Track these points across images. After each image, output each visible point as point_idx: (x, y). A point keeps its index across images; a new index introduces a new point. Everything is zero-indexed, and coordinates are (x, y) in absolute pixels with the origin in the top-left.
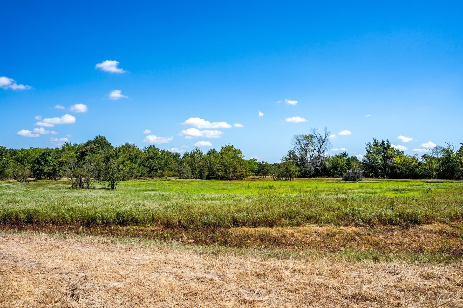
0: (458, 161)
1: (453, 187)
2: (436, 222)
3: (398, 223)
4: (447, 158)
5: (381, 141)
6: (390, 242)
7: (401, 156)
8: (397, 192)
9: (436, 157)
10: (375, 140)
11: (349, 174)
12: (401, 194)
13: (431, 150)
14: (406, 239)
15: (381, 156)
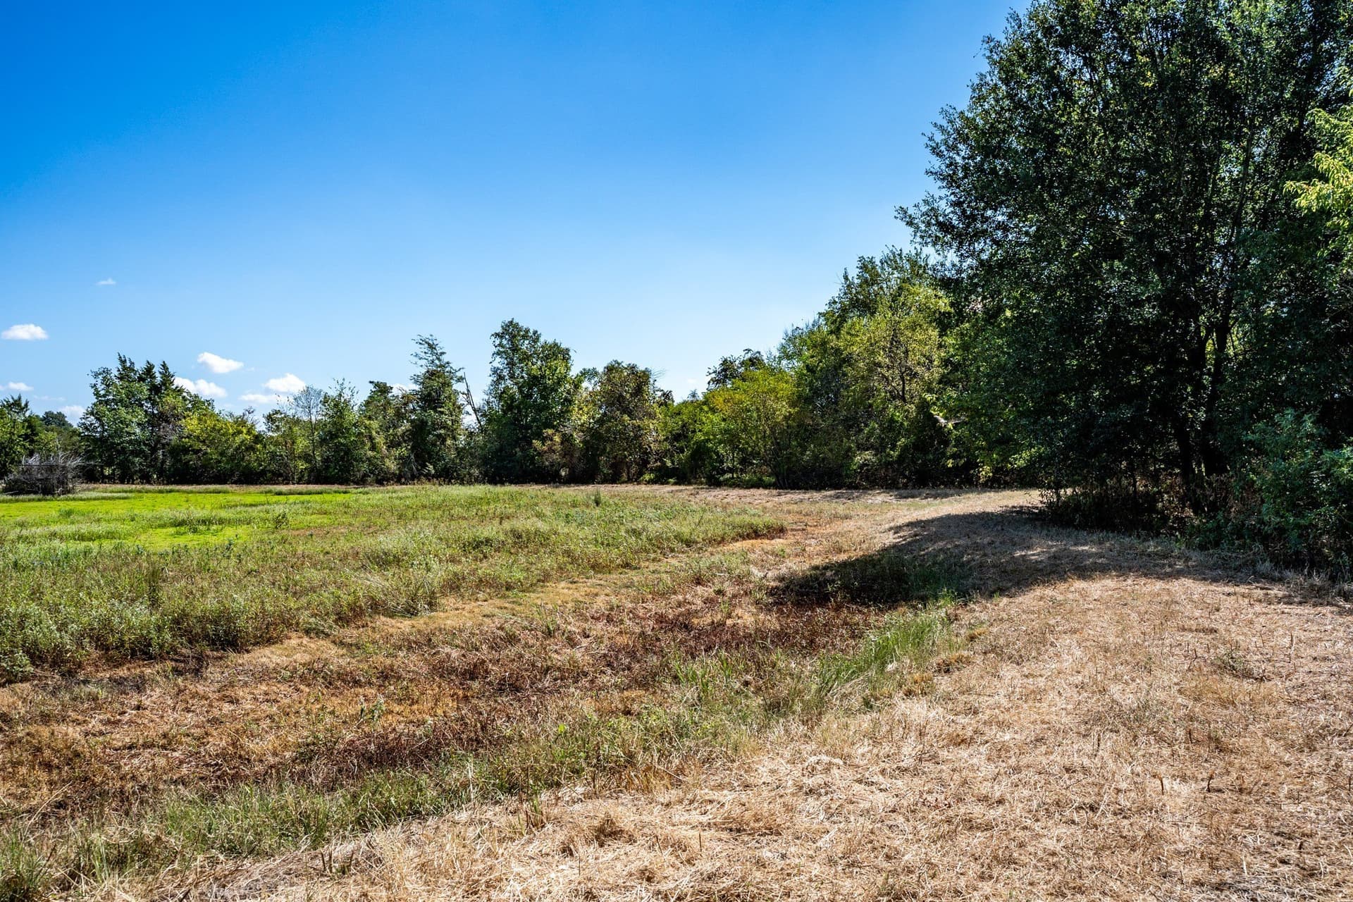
0: (362, 433)
1: (348, 507)
2: (294, 635)
3: (168, 653)
4: (335, 424)
5: (144, 365)
6: (127, 740)
7: (205, 415)
8: (182, 529)
9: (305, 418)
10: (123, 362)
11: (27, 471)
12: (196, 537)
13: (292, 400)
14: (191, 714)
15: (142, 414)
